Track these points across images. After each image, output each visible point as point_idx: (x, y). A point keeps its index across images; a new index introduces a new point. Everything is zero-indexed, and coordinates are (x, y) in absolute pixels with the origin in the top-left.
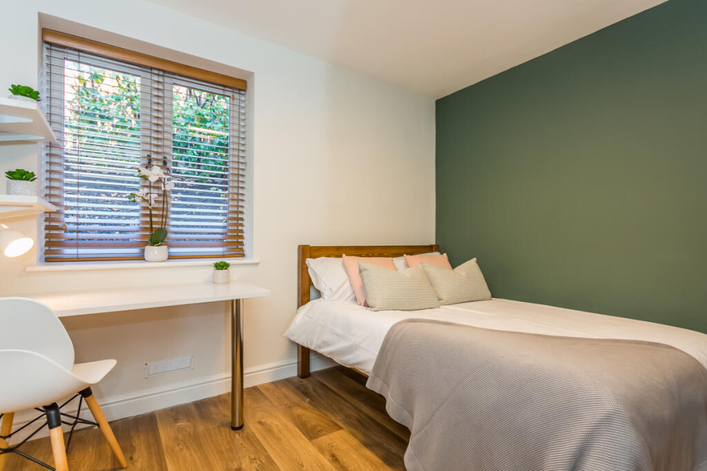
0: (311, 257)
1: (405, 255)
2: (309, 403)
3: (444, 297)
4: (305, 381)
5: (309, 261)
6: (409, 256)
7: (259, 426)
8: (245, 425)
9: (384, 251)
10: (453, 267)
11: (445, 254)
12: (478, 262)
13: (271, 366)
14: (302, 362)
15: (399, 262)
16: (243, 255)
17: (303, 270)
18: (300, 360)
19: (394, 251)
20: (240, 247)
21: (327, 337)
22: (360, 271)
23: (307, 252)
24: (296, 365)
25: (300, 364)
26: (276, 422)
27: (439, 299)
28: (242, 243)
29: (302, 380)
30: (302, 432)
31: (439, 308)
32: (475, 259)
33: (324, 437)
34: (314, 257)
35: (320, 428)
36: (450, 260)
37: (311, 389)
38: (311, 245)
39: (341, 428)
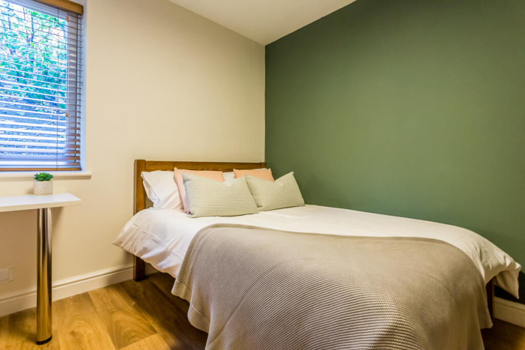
0: (146, 170)
1: (234, 170)
2: (134, 306)
3: (264, 204)
4: (138, 284)
5: (145, 175)
6: (238, 170)
7: (69, 338)
8: (53, 337)
9: (218, 166)
10: (275, 179)
11: (270, 169)
12: (294, 175)
13: (101, 273)
14: (137, 266)
15: (229, 176)
16: (80, 169)
17: (139, 181)
18: (135, 265)
19: (228, 167)
20: (77, 161)
21: (147, 244)
22: (184, 181)
23: (142, 166)
24: (132, 269)
25: (135, 269)
26: (90, 331)
27: (258, 206)
28: (79, 158)
29: (135, 283)
30: (113, 340)
31: (257, 213)
32: (292, 173)
33: (134, 344)
34: (149, 171)
35: (133, 334)
36: (273, 174)
37: (142, 291)
38: (147, 160)
39: (156, 332)
